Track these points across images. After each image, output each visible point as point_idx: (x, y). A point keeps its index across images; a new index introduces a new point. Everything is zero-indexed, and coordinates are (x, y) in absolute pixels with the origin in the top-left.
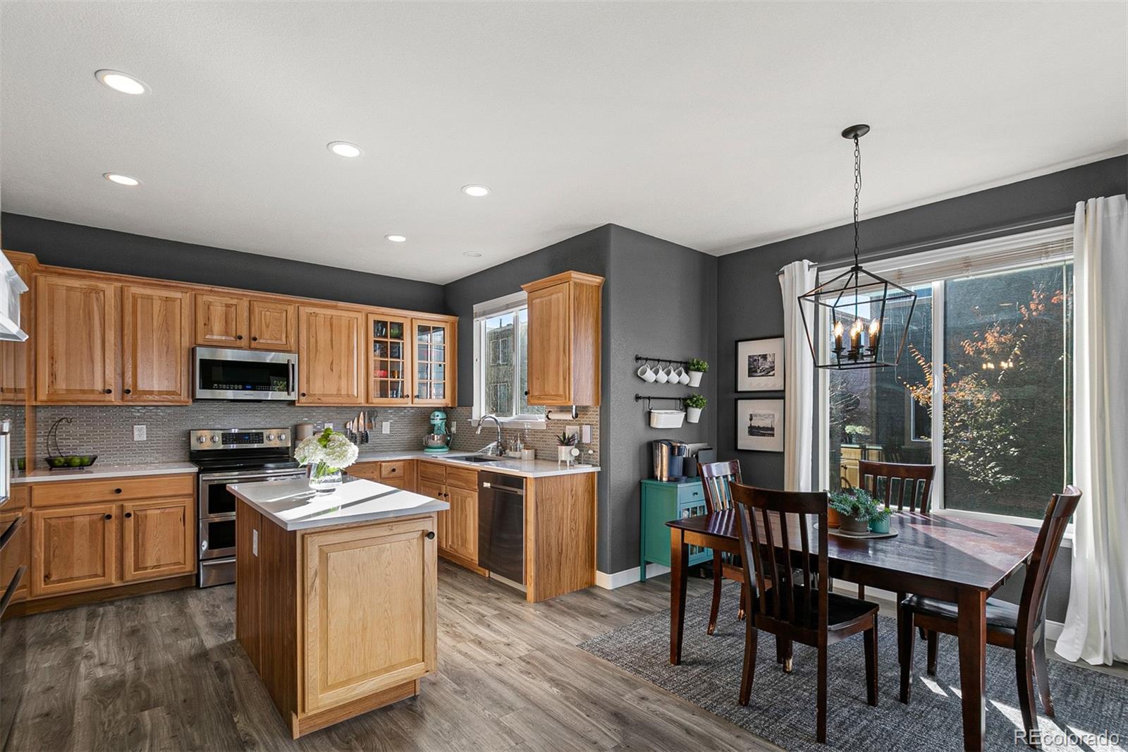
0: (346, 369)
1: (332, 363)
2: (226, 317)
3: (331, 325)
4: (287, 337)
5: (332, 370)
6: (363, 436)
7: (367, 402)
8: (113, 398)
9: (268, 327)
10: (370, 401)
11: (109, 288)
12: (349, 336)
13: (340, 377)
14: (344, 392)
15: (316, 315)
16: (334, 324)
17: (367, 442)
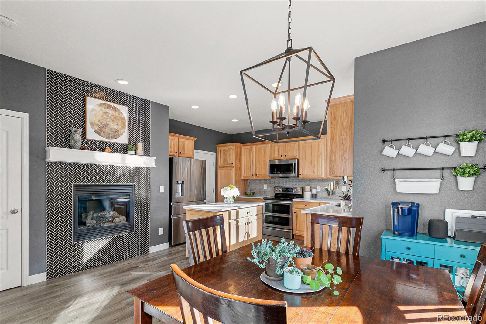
0: (317, 163)
1: (311, 161)
2: (279, 149)
3: (311, 145)
4: (296, 153)
5: (311, 164)
6: (332, 192)
7: (326, 177)
8: (254, 177)
9: (290, 151)
10: (327, 176)
11: (254, 147)
12: (318, 150)
13: (314, 167)
14: (316, 173)
15: (306, 143)
16: (312, 146)
17: (334, 195)
